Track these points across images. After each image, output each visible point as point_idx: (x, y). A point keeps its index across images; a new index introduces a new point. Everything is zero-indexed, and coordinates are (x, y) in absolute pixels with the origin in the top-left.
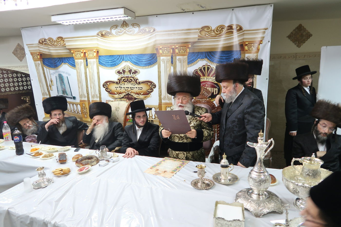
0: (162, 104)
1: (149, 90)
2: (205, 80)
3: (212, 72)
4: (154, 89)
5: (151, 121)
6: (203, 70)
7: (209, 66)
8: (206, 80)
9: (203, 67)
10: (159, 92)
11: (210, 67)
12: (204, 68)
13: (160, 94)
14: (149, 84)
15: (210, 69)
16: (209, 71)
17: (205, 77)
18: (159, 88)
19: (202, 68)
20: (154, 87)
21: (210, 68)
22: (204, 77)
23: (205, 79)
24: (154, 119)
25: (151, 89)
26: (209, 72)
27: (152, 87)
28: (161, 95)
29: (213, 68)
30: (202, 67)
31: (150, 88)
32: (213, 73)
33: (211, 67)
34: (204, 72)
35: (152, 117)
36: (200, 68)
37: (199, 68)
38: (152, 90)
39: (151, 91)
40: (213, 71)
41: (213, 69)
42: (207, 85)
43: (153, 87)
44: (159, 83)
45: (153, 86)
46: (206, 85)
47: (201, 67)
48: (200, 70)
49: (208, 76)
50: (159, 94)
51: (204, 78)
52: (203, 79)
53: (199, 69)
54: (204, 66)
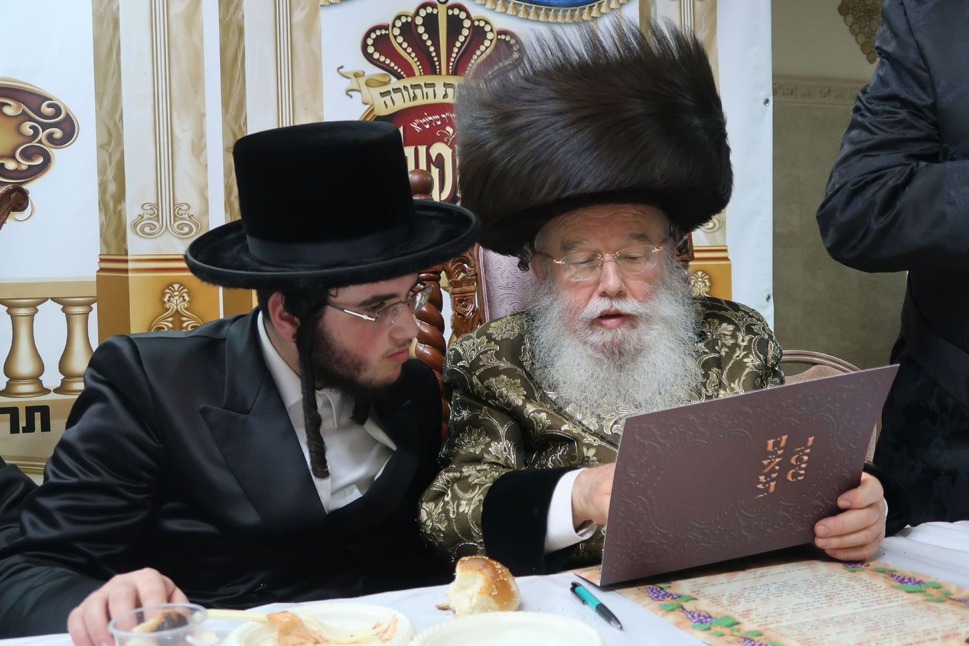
0: (126, 271)
1: (13, 157)
2: (439, 100)
3: (482, 48)
4: (56, 153)
5: (30, 411)
6: (421, 30)
7: (456, 12)
8: (445, 96)
9: (423, 13)
10: (102, 171)
11: (463, 15)
12: (431, 22)
13: (112, 187)
14: (8, 111)
15: (465, 32)
16: (462, 39)
17: (439, 81)
18: (102, 147)
19: (419, 21)
20: (58, 134)
21: (467, 23)
22: (430, 79)
23: (440, 90)
24: (57, 391)
25: (27, 155)
26: (458, 44)
27: (36, 133)
28: (120, 196)
29: (482, 24)
30: (417, 13)
31: (16, 139)
32: (484, 56)
33: (474, 15)
34: (429, 43)
35: (36, 379)
36: (404, 19)
37: (399, 17)
38: (40, 161)
39: (25, 164)
40: (487, 43)
41: (487, 28)
42: (450, 130)
43: (50, 138)
44: (107, 104)
45: (45, 127)
46: (443, 126)
47: (412, 11)
48: (408, 30)
49: (455, 73)
50: (103, 186)
51: (432, 85)
52: (425, 90)
53: (398, 24)
54: (429, 10)
